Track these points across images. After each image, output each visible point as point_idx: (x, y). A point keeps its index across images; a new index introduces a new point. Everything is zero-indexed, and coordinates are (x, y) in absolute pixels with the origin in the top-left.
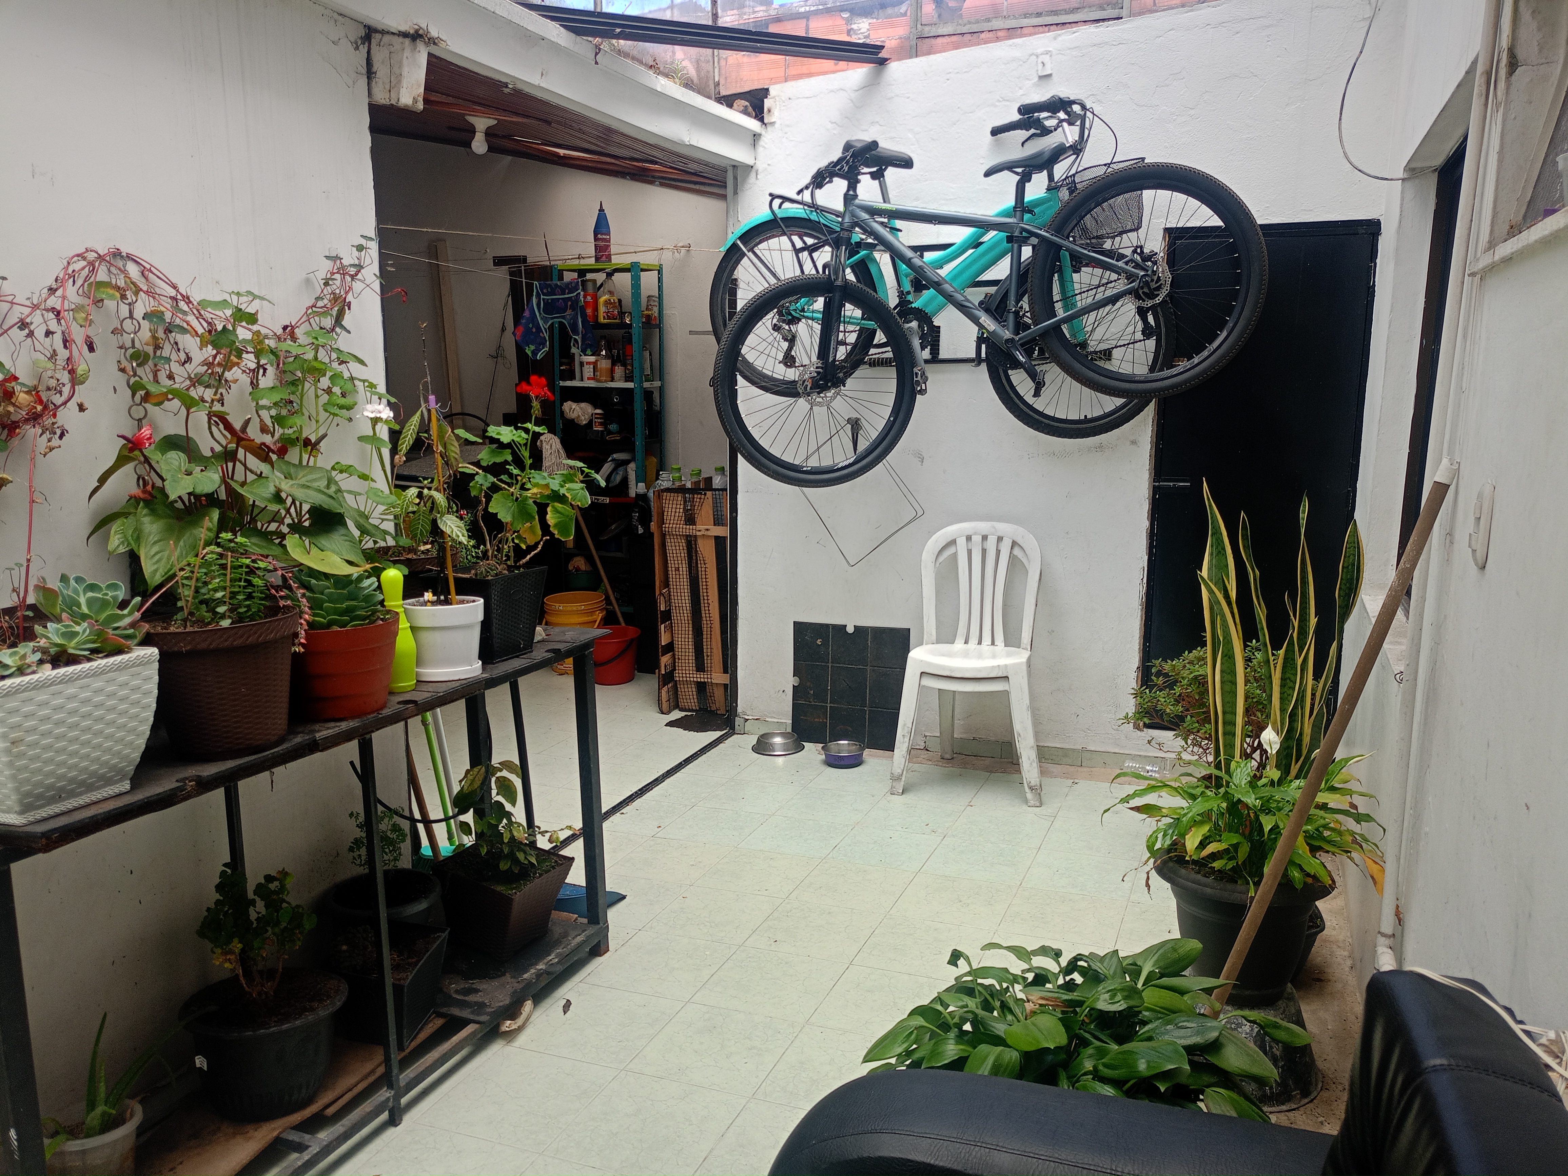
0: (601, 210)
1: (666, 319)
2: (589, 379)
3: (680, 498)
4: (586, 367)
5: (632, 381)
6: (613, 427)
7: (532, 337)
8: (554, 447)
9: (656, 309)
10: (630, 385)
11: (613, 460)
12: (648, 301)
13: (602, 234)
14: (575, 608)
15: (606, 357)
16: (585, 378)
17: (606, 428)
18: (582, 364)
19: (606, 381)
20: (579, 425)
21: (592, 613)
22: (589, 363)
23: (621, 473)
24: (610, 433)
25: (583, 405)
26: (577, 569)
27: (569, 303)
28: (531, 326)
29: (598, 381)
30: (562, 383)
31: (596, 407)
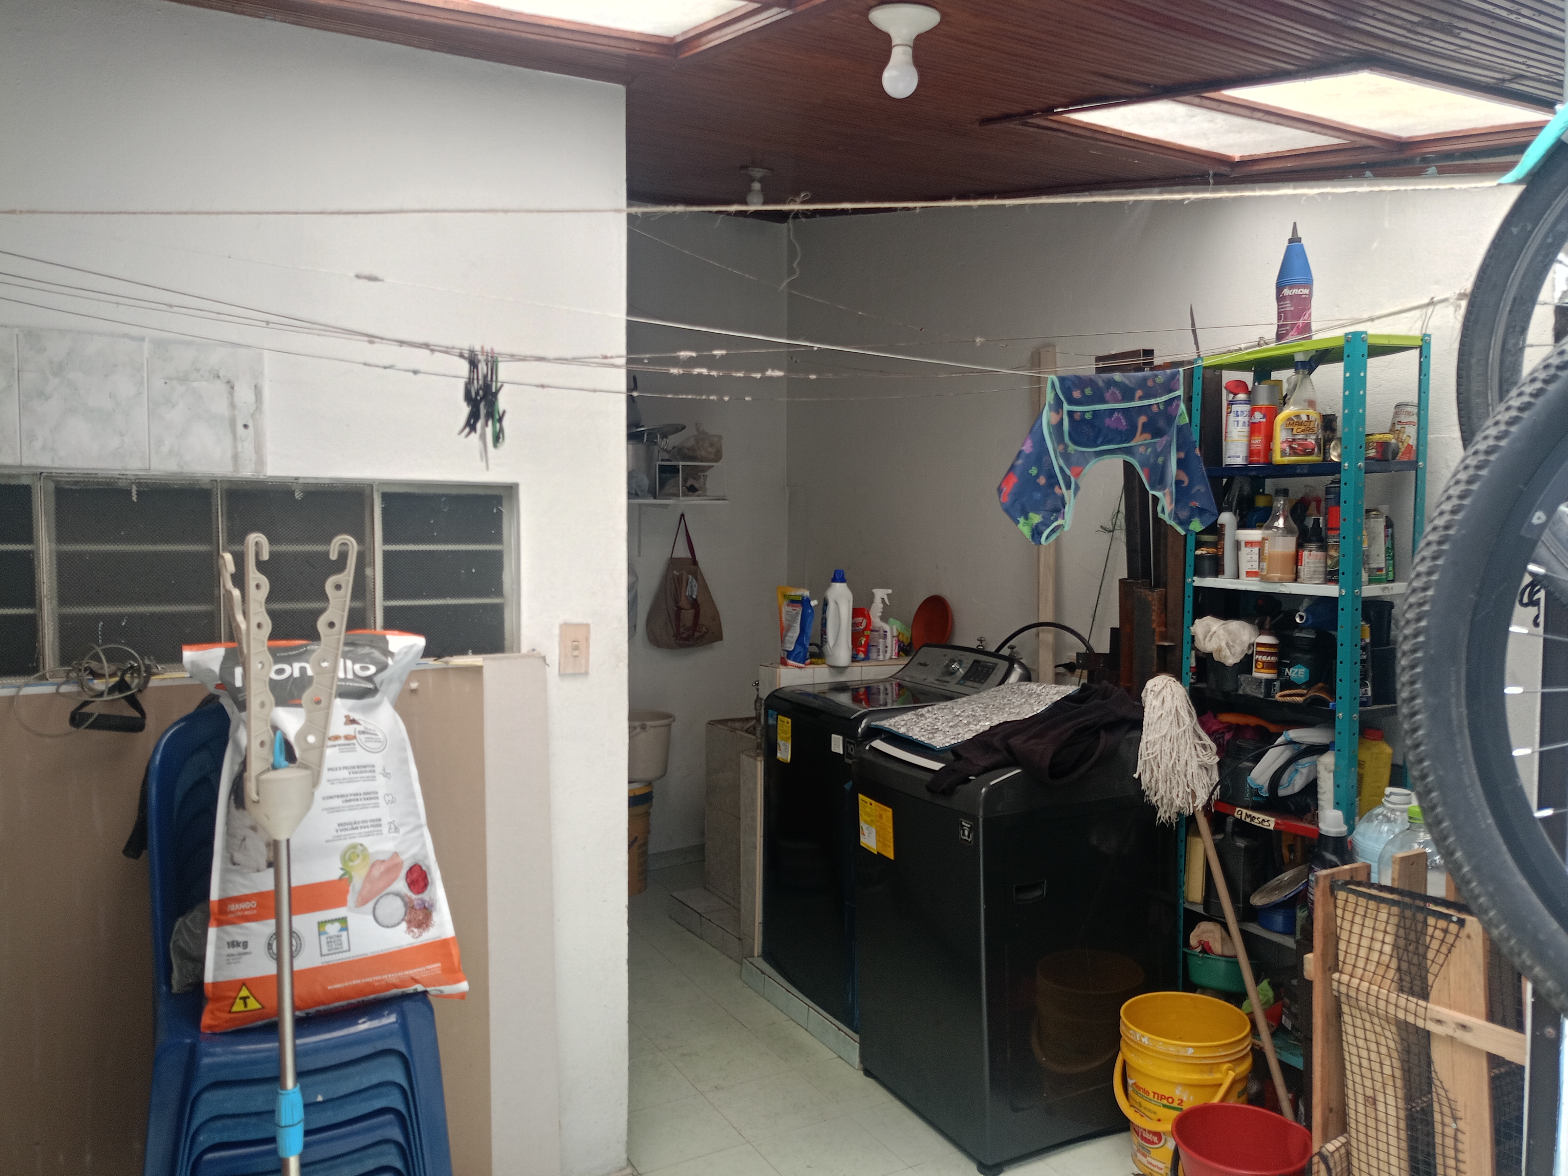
0: (1295, 240)
1: (1431, 451)
2: (1249, 574)
3: (1383, 916)
4: (1244, 551)
5: (1336, 582)
6: (1298, 673)
7: (1038, 496)
8: (1168, 704)
9: (1411, 431)
10: (1331, 590)
11: (1290, 742)
12: (1396, 414)
13: (1291, 287)
14: (1172, 1050)
15: (1287, 530)
16: (1243, 573)
17: (1280, 673)
18: (1237, 545)
19: (1281, 581)
20: (1222, 665)
21: (1212, 1067)
22: (1250, 544)
23: (1304, 771)
24: (1288, 684)
25: (1235, 625)
26: (1206, 949)
27: (1142, 419)
28: (1034, 471)
29: (1264, 579)
30: (1199, 582)
31: (1262, 630)
